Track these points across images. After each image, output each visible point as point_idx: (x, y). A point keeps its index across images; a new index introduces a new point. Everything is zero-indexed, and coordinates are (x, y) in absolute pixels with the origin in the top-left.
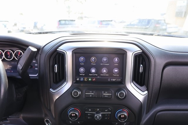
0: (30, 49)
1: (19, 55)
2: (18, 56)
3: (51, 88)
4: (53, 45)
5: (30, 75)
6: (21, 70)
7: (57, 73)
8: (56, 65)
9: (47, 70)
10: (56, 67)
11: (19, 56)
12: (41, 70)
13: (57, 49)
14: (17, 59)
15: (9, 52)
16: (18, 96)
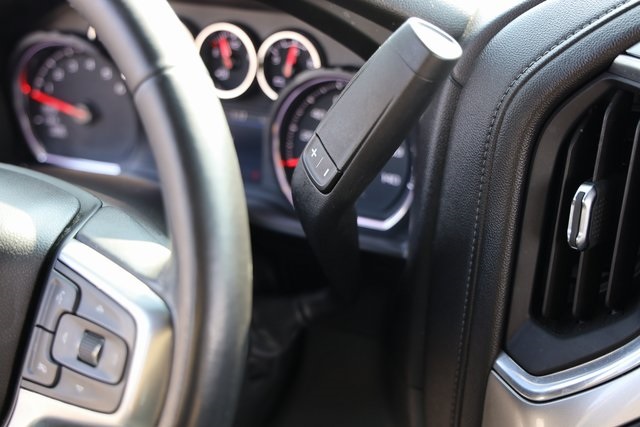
0: (413, 36)
1: (288, 70)
2: (281, 74)
3: (503, 348)
4: (587, 15)
5: (362, 222)
6: (325, 191)
7: (577, 253)
8: (585, 189)
9: (504, 214)
10: (588, 202)
11: (293, 76)
12: (444, 200)
13: (621, 60)
14: (272, 95)
15: (229, 38)
16: (256, 351)
